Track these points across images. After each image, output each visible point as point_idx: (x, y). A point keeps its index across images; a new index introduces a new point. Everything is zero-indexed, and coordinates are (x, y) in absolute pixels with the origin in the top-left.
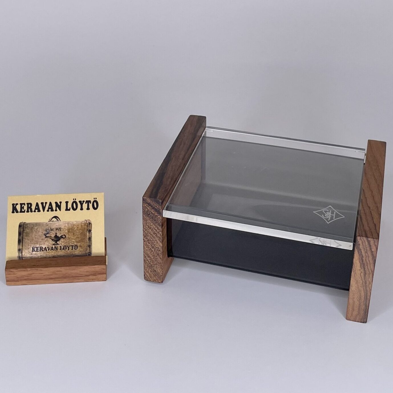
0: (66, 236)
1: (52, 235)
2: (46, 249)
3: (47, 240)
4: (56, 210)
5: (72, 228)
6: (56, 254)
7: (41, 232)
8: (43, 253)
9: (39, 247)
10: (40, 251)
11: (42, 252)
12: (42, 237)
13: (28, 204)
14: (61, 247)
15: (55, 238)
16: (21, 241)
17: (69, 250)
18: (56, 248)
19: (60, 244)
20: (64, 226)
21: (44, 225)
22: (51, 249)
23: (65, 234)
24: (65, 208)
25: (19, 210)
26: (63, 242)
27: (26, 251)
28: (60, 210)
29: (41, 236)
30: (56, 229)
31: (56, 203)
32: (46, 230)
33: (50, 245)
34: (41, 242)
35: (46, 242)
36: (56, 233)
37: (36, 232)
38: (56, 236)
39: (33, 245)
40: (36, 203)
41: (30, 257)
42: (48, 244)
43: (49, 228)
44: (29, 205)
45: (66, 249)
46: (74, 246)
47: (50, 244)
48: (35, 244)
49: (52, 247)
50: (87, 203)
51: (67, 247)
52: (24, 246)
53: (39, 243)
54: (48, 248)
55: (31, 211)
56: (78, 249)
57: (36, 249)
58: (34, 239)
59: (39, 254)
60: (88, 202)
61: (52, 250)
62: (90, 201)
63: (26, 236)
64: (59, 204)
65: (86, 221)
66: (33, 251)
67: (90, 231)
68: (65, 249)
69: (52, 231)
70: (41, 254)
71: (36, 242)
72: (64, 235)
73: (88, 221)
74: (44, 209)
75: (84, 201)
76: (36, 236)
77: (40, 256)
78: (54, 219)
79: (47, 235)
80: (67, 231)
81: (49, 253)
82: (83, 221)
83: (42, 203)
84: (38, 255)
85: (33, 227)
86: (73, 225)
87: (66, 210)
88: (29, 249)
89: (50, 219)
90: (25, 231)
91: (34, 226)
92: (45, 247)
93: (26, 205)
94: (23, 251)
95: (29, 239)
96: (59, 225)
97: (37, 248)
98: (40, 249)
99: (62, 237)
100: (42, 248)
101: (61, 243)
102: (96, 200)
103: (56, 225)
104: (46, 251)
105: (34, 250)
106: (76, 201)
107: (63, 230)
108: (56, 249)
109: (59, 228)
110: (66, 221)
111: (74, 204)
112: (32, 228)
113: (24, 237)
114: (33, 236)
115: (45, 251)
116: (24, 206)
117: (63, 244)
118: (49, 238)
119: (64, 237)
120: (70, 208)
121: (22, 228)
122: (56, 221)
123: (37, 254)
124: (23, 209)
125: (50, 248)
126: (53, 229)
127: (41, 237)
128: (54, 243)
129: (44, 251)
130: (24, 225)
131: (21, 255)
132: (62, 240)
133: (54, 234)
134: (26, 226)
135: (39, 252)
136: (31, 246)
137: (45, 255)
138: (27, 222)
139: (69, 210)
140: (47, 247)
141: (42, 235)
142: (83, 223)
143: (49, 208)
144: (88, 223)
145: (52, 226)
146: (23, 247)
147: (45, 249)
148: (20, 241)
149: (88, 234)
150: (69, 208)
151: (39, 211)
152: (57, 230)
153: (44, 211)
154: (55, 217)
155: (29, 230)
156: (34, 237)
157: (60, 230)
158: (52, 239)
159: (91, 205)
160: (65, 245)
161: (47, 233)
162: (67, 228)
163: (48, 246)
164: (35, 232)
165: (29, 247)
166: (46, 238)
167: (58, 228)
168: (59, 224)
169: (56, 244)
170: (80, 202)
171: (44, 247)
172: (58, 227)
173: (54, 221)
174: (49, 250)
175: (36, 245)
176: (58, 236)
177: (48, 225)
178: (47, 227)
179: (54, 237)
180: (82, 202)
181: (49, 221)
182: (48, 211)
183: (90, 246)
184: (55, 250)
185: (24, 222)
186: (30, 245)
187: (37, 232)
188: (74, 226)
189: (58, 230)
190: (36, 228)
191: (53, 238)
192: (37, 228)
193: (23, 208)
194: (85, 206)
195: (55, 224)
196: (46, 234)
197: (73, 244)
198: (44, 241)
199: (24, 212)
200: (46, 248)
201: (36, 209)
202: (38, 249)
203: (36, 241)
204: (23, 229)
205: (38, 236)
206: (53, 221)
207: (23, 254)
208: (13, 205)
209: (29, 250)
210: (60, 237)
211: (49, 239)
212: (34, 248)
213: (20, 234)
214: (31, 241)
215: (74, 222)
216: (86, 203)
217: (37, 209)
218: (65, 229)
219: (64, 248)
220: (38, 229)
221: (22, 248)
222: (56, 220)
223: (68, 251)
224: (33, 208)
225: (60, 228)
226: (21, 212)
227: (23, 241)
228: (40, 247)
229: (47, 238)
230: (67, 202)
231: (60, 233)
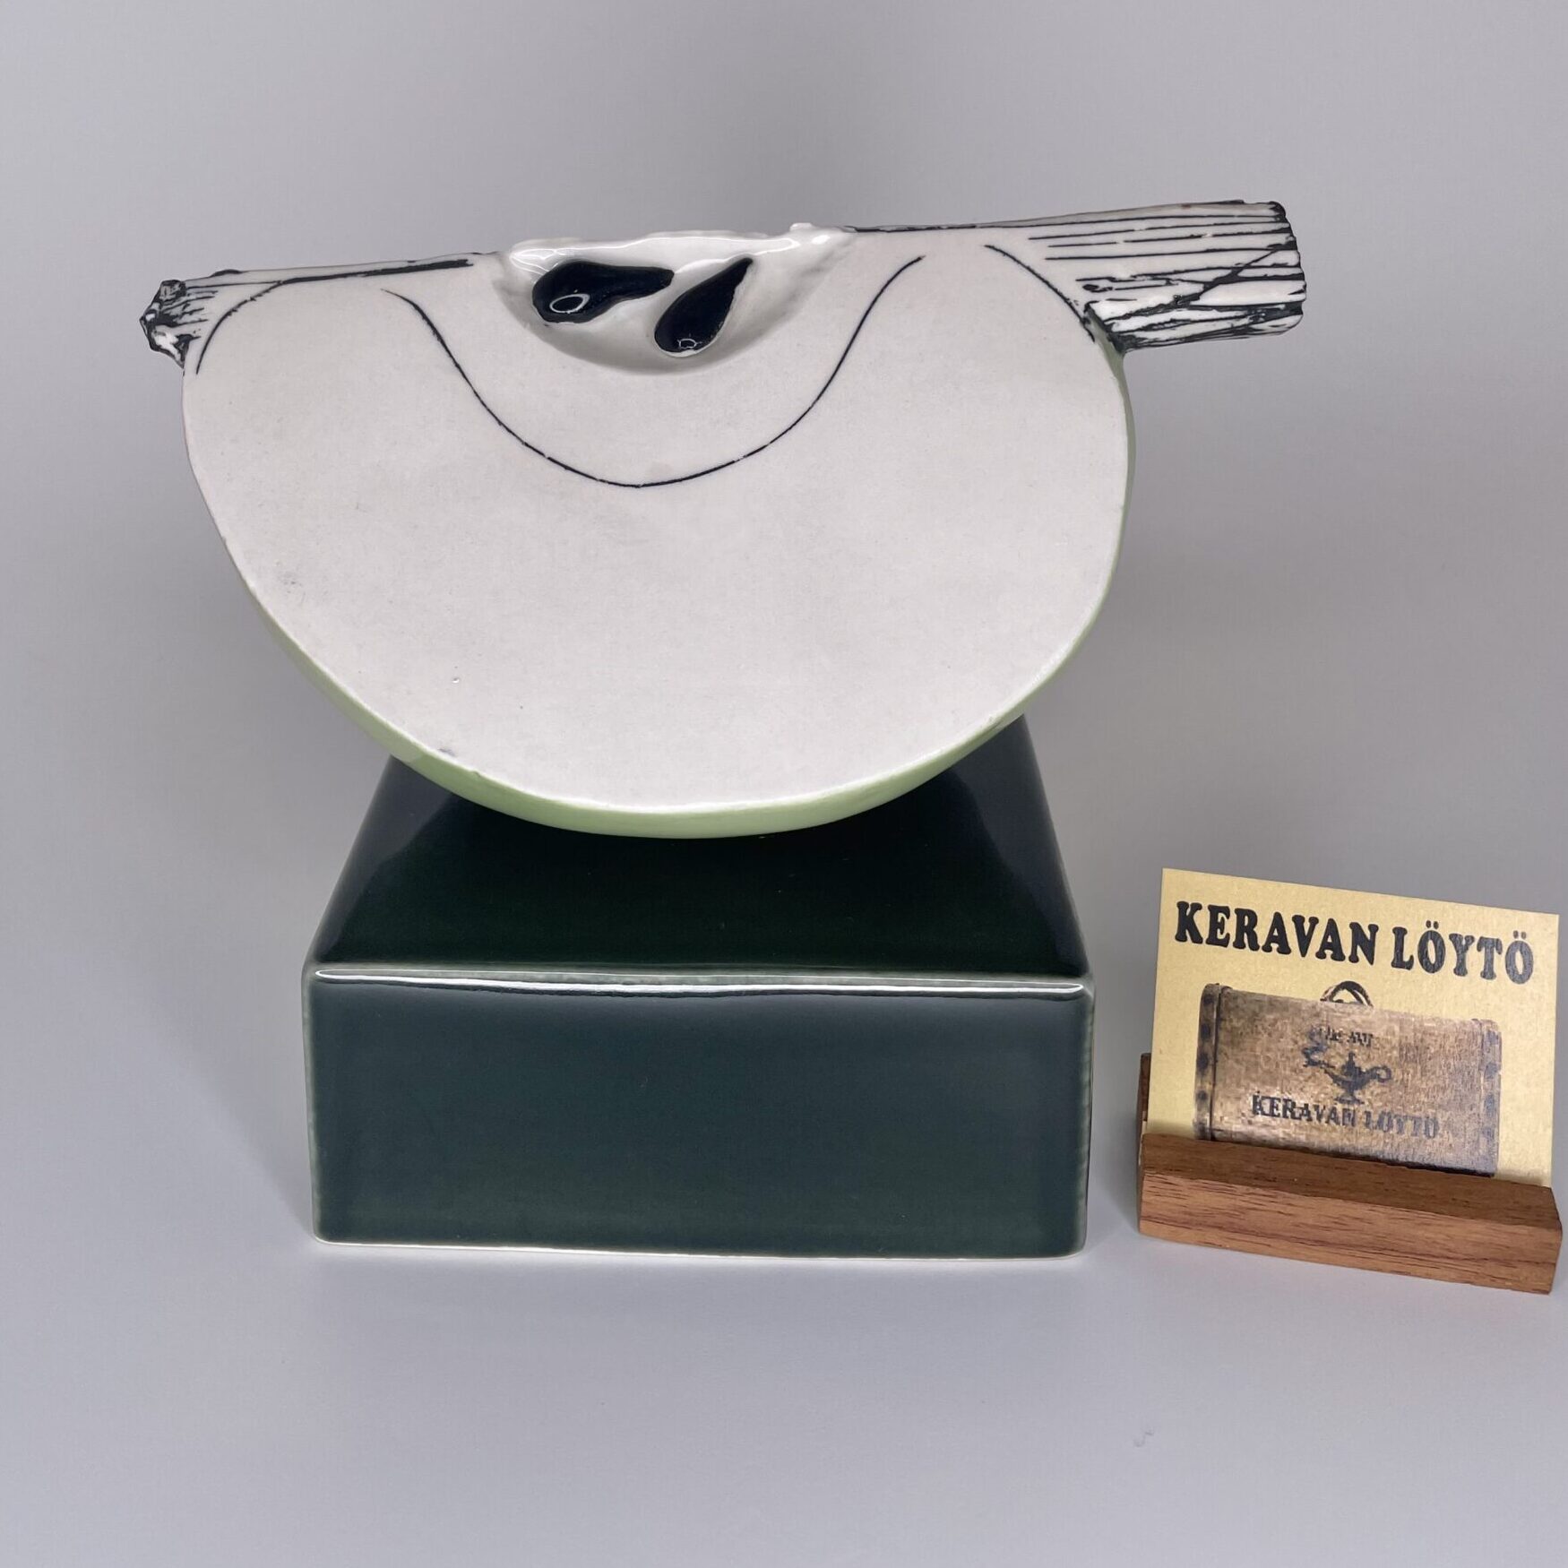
0: (1393, 1074)
1: (1332, 1057)
2: (1309, 1113)
3: (1314, 1075)
4: (1354, 959)
5: (1419, 1044)
6: (1347, 1143)
7: (1289, 1040)
8: (1296, 1125)
9: (1279, 1100)
10: (1285, 1116)
11: (1293, 1123)
12: (1294, 1058)
13: (1241, 913)
14: (1368, 1114)
15: (1345, 1074)
16: (1211, 1062)
17: (1400, 1131)
18: (1350, 1114)
19: (1367, 1103)
20: (1385, 1027)
21: (1304, 1011)
22: (1329, 1118)
23: (1386, 1062)
24: (1391, 956)
25: (1205, 933)
26: (1378, 1094)
27: (1229, 1104)
28: (1371, 961)
29: (1290, 1055)
30: (1352, 1036)
31: (1355, 927)
32: (1311, 1035)
33: (1324, 1099)
34: (1287, 1078)
35: (1310, 1083)
36: (1351, 1055)
37: (1270, 1035)
38: (1350, 1067)
39: (1256, 1088)
40: (1272, 918)
41: (1241, 1133)
42: (1316, 1093)
43: (1324, 1029)
44: (1247, 919)
45: (1390, 1126)
46: (1420, 1118)
47: (1326, 1094)
48: (1264, 1083)
49: (1334, 1110)
50: (1483, 950)
51: (1395, 1121)
52: (1219, 1085)
53: (1279, 1082)
54: (1316, 1107)
55: (1254, 947)
56: (1438, 1139)
57: (1266, 1106)
58: (1261, 1061)
59: (1281, 1130)
60: (1489, 945)
61: (1332, 1122)
62: (1497, 944)
63: (1232, 1044)
64: (1368, 933)
65: (1477, 1026)
66: (1255, 1112)
67: (1492, 1070)
68: (1385, 1128)
69: (1333, 1042)
70: (1287, 1130)
71: (1267, 1077)
72: (1384, 1068)
73: (1485, 1026)
74: (1304, 942)
75: (1470, 939)
76: (1268, 1050)
77: (1284, 1139)
78: (1345, 995)
79: (1316, 1057)
80: (1395, 1053)
81: (1318, 1129)
82: (1464, 1024)
83: (1298, 920)
84: (1274, 1131)
85: (1257, 1010)
86: (1424, 1033)
87: (1394, 965)
88: (1238, 1098)
89: (1326, 992)
90: (1228, 1025)
91: (1261, 1008)
92: (1306, 1105)
93: (1234, 916)
94: (1217, 1104)
95: (1240, 1058)
96: (1364, 1022)
97: (1272, 1100)
98: (1285, 1108)
99: (1373, 1074)
100: (1294, 1104)
101: (1371, 1097)
102: (1525, 941)
103: (1354, 1022)
104: (1310, 1120)
105: (1261, 1109)
106: (1437, 931)
107: (1378, 1046)
108: (1347, 1119)
109: (1364, 1035)
110: (1395, 1008)
111: (1431, 945)
112: (1255, 1014)
113: (1221, 1046)
114: (1258, 1050)
115: (1304, 1119)
116: (1223, 919)
117: (1381, 1104)
118: (1323, 1071)
119: (1383, 1074)
120: (1412, 957)
121: (1213, 1009)
122: (1351, 1003)
123: (1274, 1128)
124: (1222, 933)
125: (1327, 1112)
126: (1340, 1035)
127: (1287, 1058)
128: (1341, 1092)
129: (1300, 1119)
130: (1224, 1000)
131: (1207, 1117)
132: (1374, 1087)
133: (1341, 1056)
134: (1231, 1005)
135: (1278, 1119)
136: (1247, 1089)
137: (1303, 1138)
138: (1237, 986)
139: (1409, 965)
140: (1311, 1103)
141: (1292, 1050)
142: (1467, 1029)
143: (1325, 945)
144: (1485, 1033)
145: (1335, 1020)
146: (1216, 1089)
147: (1305, 1112)
148: (1205, 1062)
149: (1482, 1079)
150: (1406, 959)
151: (1284, 950)
152: (1354, 1042)
153: (1304, 952)
154: (1351, 987)
155: (1242, 1021)
156: (1262, 1052)
157: (1369, 1045)
158: (1332, 1076)
159: (1499, 962)
160: (1388, 1109)
161: (1315, 1046)
162: (1395, 1041)
163: (1319, 1102)
164: (1266, 1036)
165: (1242, 1090)
166: (1309, 1068)
167: (1358, 1034)
168: (1364, 1017)
169: (1350, 1099)
170: (1453, 937)
171: (1300, 1103)
172: (1358, 1030)
173: (1345, 1001)
174: (1319, 1117)
175: (1268, 1087)
176: (1357, 1065)
177: (1317, 1015)
178: (1316, 1022)
179: (1343, 1067)
180: (1464, 942)
181: (1322, 1000)
182: (1321, 955)
183: (1491, 1134)
184: (1344, 1124)
185: (1223, 984)
186: (1243, 1082)
187: (1275, 1036)
188: (1428, 1040)
189: (1360, 1040)
190: (1270, 1017)
191: (1336, 1074)
192: (1276, 1021)
193: (1222, 926)
194: (1475, 958)
195: (1349, 1014)
196: (1309, 1051)
197: (1417, 1114)
198: (1302, 1079)
199: (1224, 943)
200: (1310, 1109)
201: (1271, 939)
202: (1277, 1109)
203: (1269, 1072)
204: (1218, 1015)
205: (1279, 1054)
206: (1340, 1001)
207: (1217, 1114)
208: (1182, 906)
209: (1241, 1103)
210: (1368, 1072)
211: (1320, 1074)
212: (1258, 1100)
213: (1205, 1031)
214: (1247, 1069)
215: (1429, 1021)
216: (1479, 950)
217: (1274, 942)
218: (1388, 1042)
219: (1380, 1123)
220: (1279, 1024)
221: (1213, 1091)
222: (1353, 998)
223: (1398, 1139)
224: (1262, 931)
225: (1368, 1037)
226: (1213, 940)
227: (1216, 1061)
228: (1286, 1101)
229: (1315, 1067)
230: (1400, 933)
231: (1365, 1057)
